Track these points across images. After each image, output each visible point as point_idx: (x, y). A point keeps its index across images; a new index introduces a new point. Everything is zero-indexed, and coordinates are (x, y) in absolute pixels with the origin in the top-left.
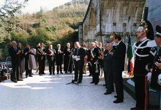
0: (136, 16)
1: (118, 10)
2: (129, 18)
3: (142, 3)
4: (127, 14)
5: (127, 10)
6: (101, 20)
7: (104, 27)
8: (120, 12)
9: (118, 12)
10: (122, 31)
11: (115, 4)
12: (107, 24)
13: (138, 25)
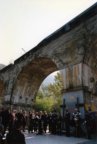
0: (34, 94)
1: (25, 88)
2: (30, 95)
3: (38, 87)
5: (30, 89)
6: (12, 92)
7: (14, 98)
8: (26, 89)
9: (24, 90)
10: (24, 103)
11: (24, 84)
12: (16, 97)
13: (34, 100)
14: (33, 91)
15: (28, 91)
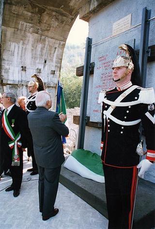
0: (54, 59)
1: (29, 47)
2: (45, 62)
3: (62, 43)
4: (42, 55)
5: (42, 49)
7: (7, 72)
8: (32, 50)
9: (30, 50)
12: (12, 68)
13: (57, 73)
14: (52, 52)
15: (39, 53)
